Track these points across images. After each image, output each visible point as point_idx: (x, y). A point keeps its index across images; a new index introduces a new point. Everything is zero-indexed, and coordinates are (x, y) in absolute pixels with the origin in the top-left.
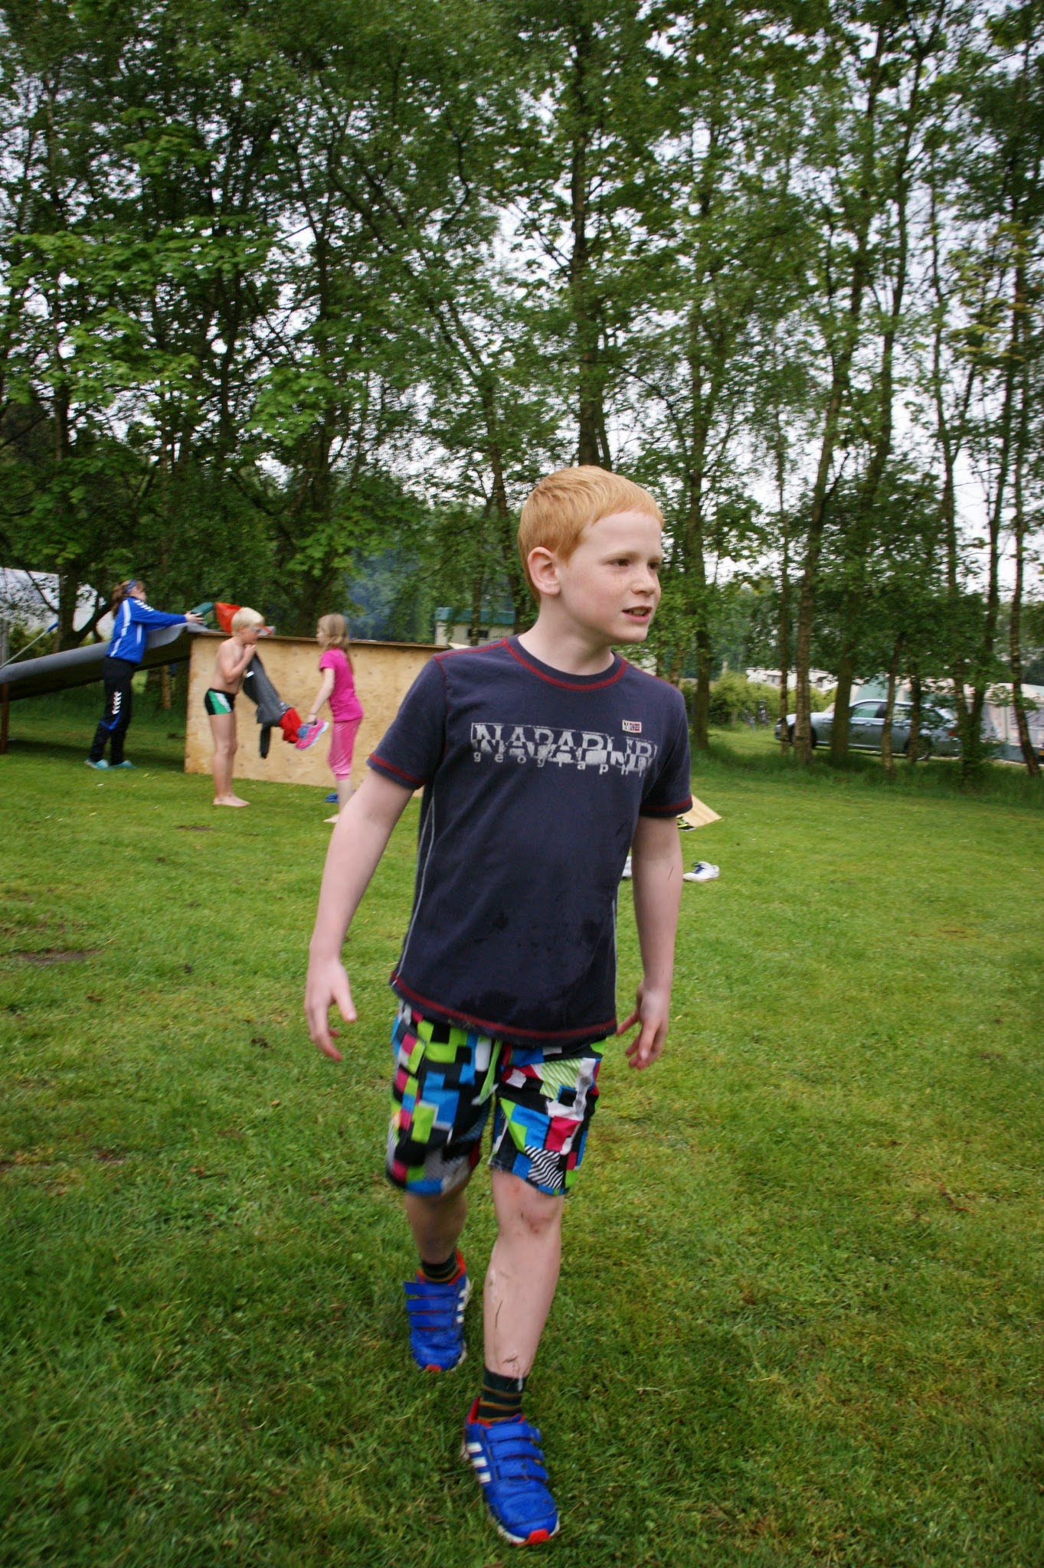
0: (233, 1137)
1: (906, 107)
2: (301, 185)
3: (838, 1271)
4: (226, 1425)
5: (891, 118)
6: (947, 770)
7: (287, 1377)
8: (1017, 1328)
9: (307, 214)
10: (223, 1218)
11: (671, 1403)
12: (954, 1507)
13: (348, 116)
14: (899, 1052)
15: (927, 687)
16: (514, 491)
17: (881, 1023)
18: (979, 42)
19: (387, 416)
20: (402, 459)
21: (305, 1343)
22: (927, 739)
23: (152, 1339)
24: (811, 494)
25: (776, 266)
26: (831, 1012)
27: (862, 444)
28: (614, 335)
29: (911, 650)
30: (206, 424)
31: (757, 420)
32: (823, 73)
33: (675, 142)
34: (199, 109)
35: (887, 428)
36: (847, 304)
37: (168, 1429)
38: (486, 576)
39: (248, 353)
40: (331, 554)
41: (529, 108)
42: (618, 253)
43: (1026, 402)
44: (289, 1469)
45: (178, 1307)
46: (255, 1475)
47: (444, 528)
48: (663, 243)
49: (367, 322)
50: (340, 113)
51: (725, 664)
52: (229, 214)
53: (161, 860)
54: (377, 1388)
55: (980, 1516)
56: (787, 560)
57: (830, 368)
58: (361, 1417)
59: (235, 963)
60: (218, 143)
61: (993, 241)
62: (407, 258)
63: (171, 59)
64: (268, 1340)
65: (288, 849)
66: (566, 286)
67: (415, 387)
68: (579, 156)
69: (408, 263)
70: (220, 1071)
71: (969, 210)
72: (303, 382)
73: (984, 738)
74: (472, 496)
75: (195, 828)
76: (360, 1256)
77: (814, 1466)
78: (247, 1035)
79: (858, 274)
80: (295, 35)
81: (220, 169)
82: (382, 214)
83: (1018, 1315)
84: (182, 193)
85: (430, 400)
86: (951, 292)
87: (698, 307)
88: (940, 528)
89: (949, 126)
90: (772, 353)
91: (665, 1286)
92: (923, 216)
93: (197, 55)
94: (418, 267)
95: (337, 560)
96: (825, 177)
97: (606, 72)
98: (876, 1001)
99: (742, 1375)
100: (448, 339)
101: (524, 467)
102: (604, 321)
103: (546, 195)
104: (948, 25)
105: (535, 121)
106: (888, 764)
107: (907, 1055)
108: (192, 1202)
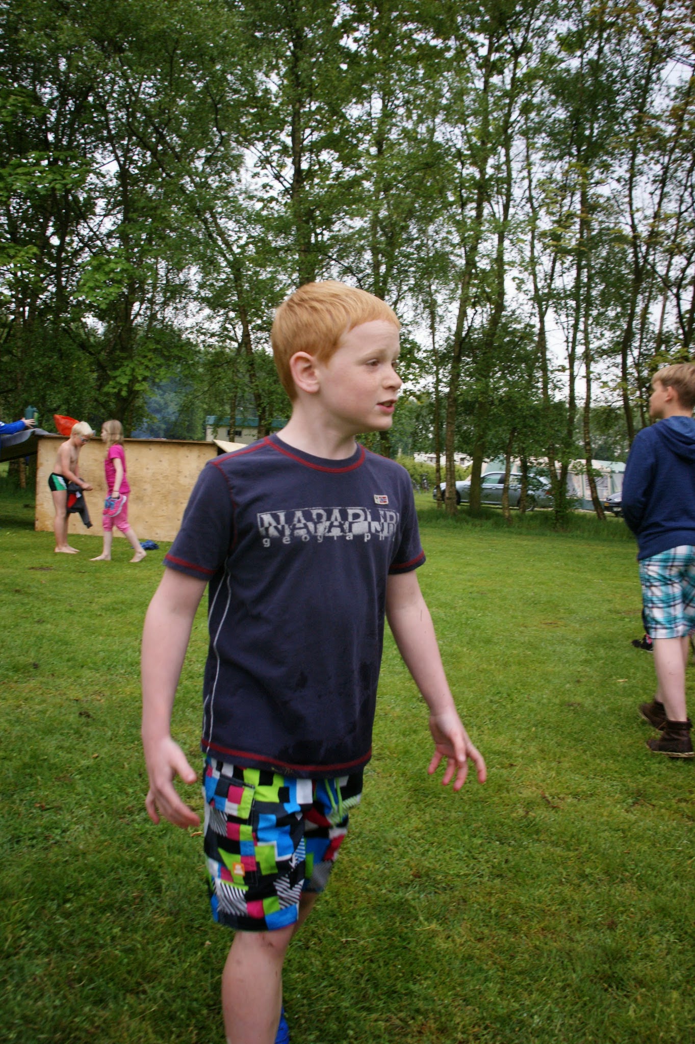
0: (65, 781)
1: (508, 87)
2: (109, 131)
3: (475, 853)
4: (57, 985)
5: (499, 94)
6: (545, 517)
7: (102, 947)
8: (591, 883)
9: (113, 152)
10: (58, 838)
11: (365, 948)
12: (550, 1005)
13: (140, 85)
14: (515, 705)
15: (531, 463)
16: (257, 337)
17: (502, 686)
18: (553, 49)
19: (170, 288)
20: (181, 317)
21: (114, 922)
22: (532, 497)
23: (6, 926)
24: (453, 338)
25: (427, 188)
26: (470, 679)
27: (485, 305)
28: (321, 233)
29: (520, 439)
30: (46, 294)
31: (417, 289)
32: (455, 63)
33: (359, 106)
34: (37, 78)
35: (501, 294)
36: (473, 213)
37: (15, 992)
38: (239, 394)
39: (75, 245)
40: (133, 380)
41: (262, 83)
42: (323, 180)
43: (590, 278)
44: (102, 1013)
45: (24, 903)
46: (77, 1020)
47: (210, 362)
48: (353, 173)
49: (155, 224)
50: (134, 84)
51: (400, 450)
52: (60, 151)
53: (17, 591)
54: (163, 951)
55: (567, 1009)
56: (438, 381)
57: (463, 255)
58: (152, 971)
59: (68, 660)
60: (51, 102)
61: (566, 173)
62: (183, 182)
63: (15, 42)
64: (88, 922)
65: (105, 581)
66: (289, 201)
67: (189, 268)
68: (296, 115)
69: (182, 185)
70: (57, 736)
71: (550, 154)
72: (112, 265)
73: (568, 496)
74: (228, 341)
75: (42, 568)
76: (152, 859)
77: (460, 985)
78: (75, 709)
79: (480, 194)
80: (102, 29)
81: (53, 119)
82: (164, 152)
83: (591, 874)
84: (27, 135)
85: (199, 278)
86: (540, 206)
87: (376, 215)
88: (537, 359)
89: (536, 100)
90: (426, 245)
91: (360, 869)
92: (522, 157)
93: (33, 40)
94: (190, 188)
95: (137, 385)
96: (457, 131)
97: (314, 60)
98: (499, 671)
99: (412, 926)
100: (210, 236)
101: (264, 322)
102: (314, 224)
103: (275, 141)
104: (533, 37)
105: (267, 91)
106: (507, 514)
107: (519, 706)
108: (36, 827)
